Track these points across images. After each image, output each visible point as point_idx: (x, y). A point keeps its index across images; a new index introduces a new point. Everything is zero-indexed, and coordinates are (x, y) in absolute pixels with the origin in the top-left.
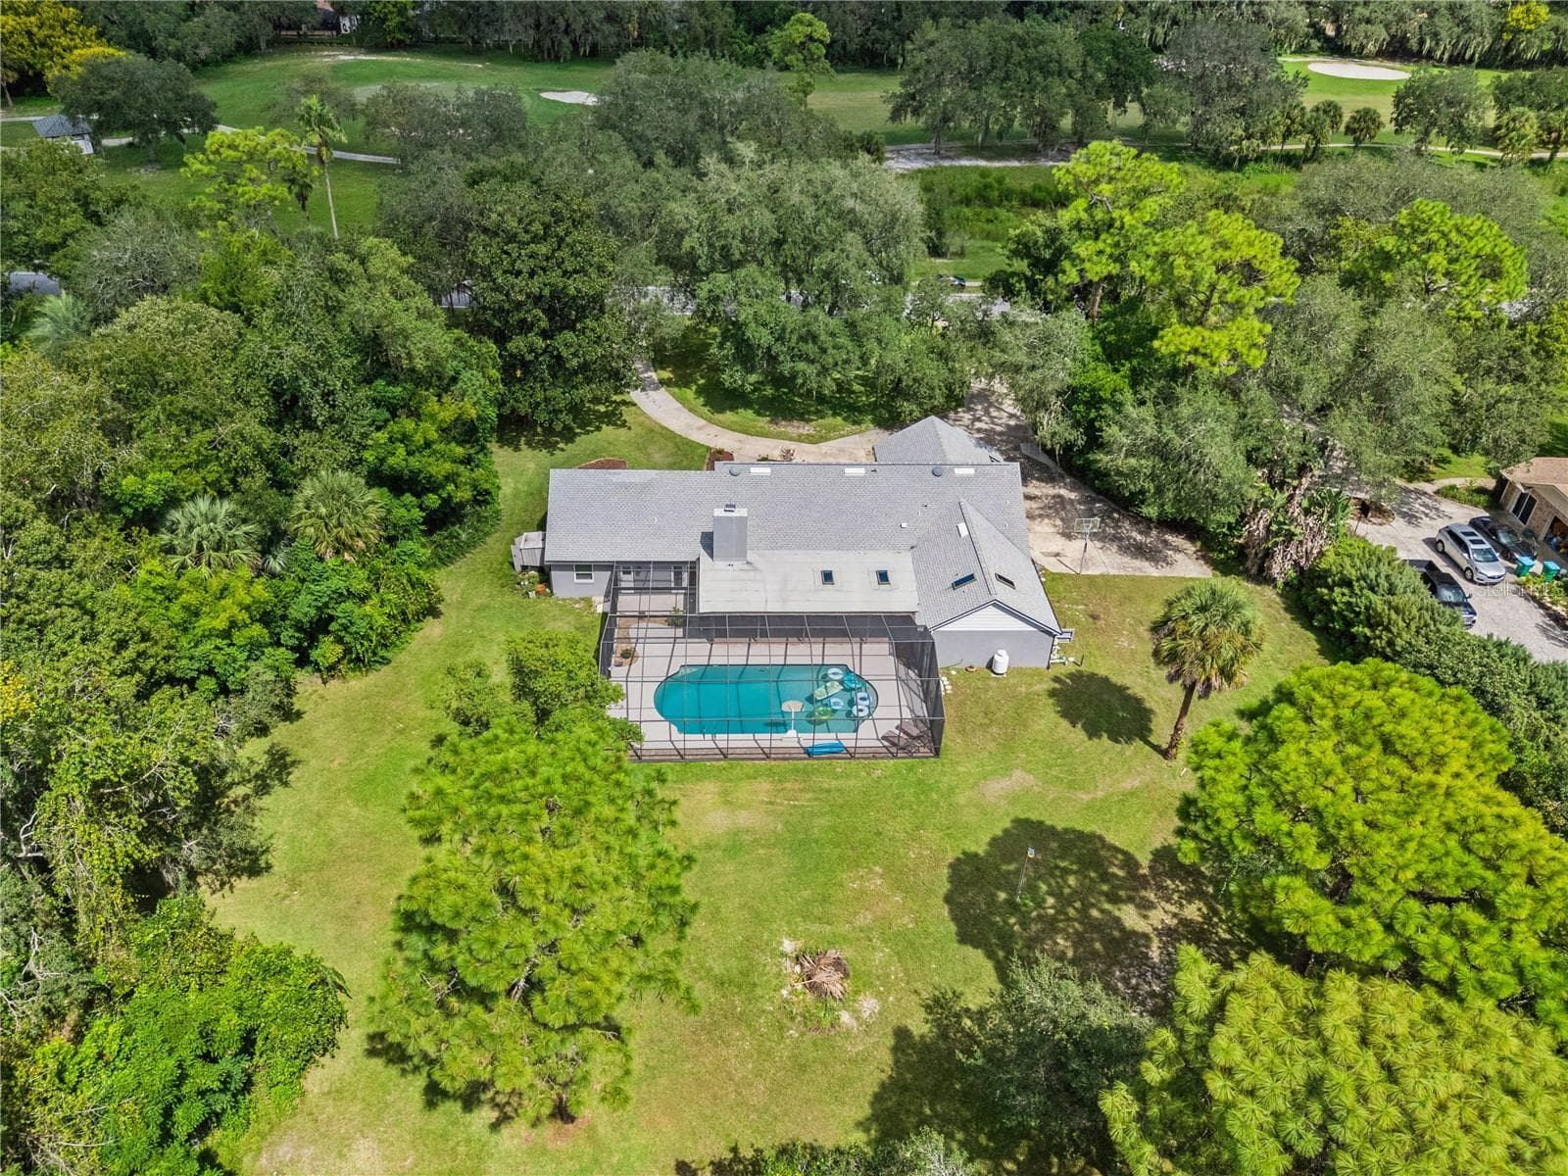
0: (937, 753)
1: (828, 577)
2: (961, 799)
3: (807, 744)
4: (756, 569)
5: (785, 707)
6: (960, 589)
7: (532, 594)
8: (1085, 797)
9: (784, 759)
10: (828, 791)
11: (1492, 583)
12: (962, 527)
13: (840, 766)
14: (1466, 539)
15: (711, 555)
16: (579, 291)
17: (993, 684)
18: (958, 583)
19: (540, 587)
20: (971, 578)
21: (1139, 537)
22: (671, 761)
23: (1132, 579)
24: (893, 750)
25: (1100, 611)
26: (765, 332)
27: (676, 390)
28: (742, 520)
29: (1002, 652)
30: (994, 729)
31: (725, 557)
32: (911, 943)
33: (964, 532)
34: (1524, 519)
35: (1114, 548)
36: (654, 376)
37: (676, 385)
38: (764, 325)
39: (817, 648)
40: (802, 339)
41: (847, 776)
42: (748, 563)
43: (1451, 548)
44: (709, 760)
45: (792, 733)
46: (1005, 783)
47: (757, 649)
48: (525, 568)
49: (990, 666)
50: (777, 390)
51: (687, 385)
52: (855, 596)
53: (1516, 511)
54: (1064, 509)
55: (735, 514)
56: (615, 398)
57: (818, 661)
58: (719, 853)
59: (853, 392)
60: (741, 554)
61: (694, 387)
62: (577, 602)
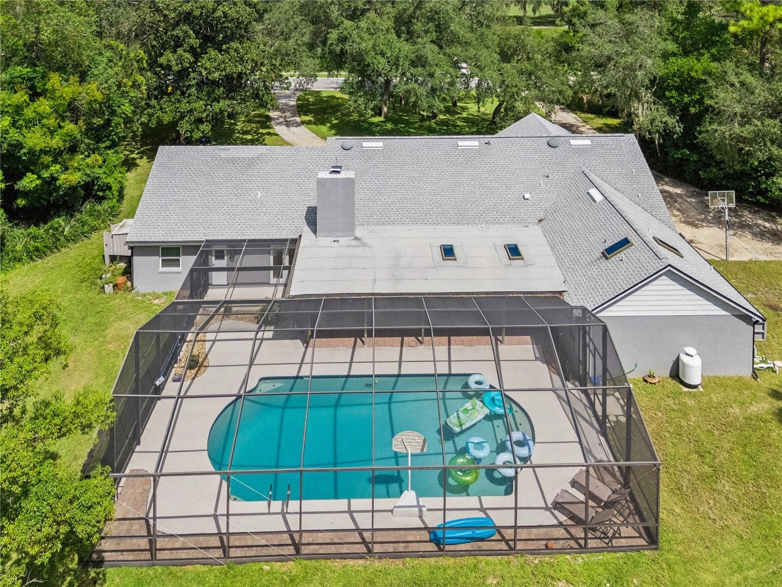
0: (653, 538)
1: (448, 252)
3: (434, 520)
4: (364, 245)
5: (397, 446)
6: (615, 258)
7: (109, 288)
9: (396, 555)
12: (594, 192)
13: (490, 569)
15: (315, 232)
16: (225, 15)
17: (691, 402)
18: (611, 251)
19: (121, 280)
20: (625, 242)
21: (767, 225)
22: (204, 561)
24: (578, 532)
26: (383, 61)
27: (314, 126)
28: (350, 182)
29: (691, 349)
30: (725, 486)
31: (329, 232)
33: (598, 197)
35: (749, 236)
36: (298, 119)
37: (315, 123)
38: (383, 54)
39: (441, 352)
40: (413, 64)
42: (356, 239)
44: (269, 559)
45: (409, 497)
47: (364, 352)
48: (113, 258)
49: (676, 373)
50: (396, 125)
51: (323, 123)
54: (676, 201)
55: (343, 175)
56: (261, 131)
57: (443, 369)
59: (458, 126)
60: (349, 228)
61: (328, 125)
62: (158, 297)
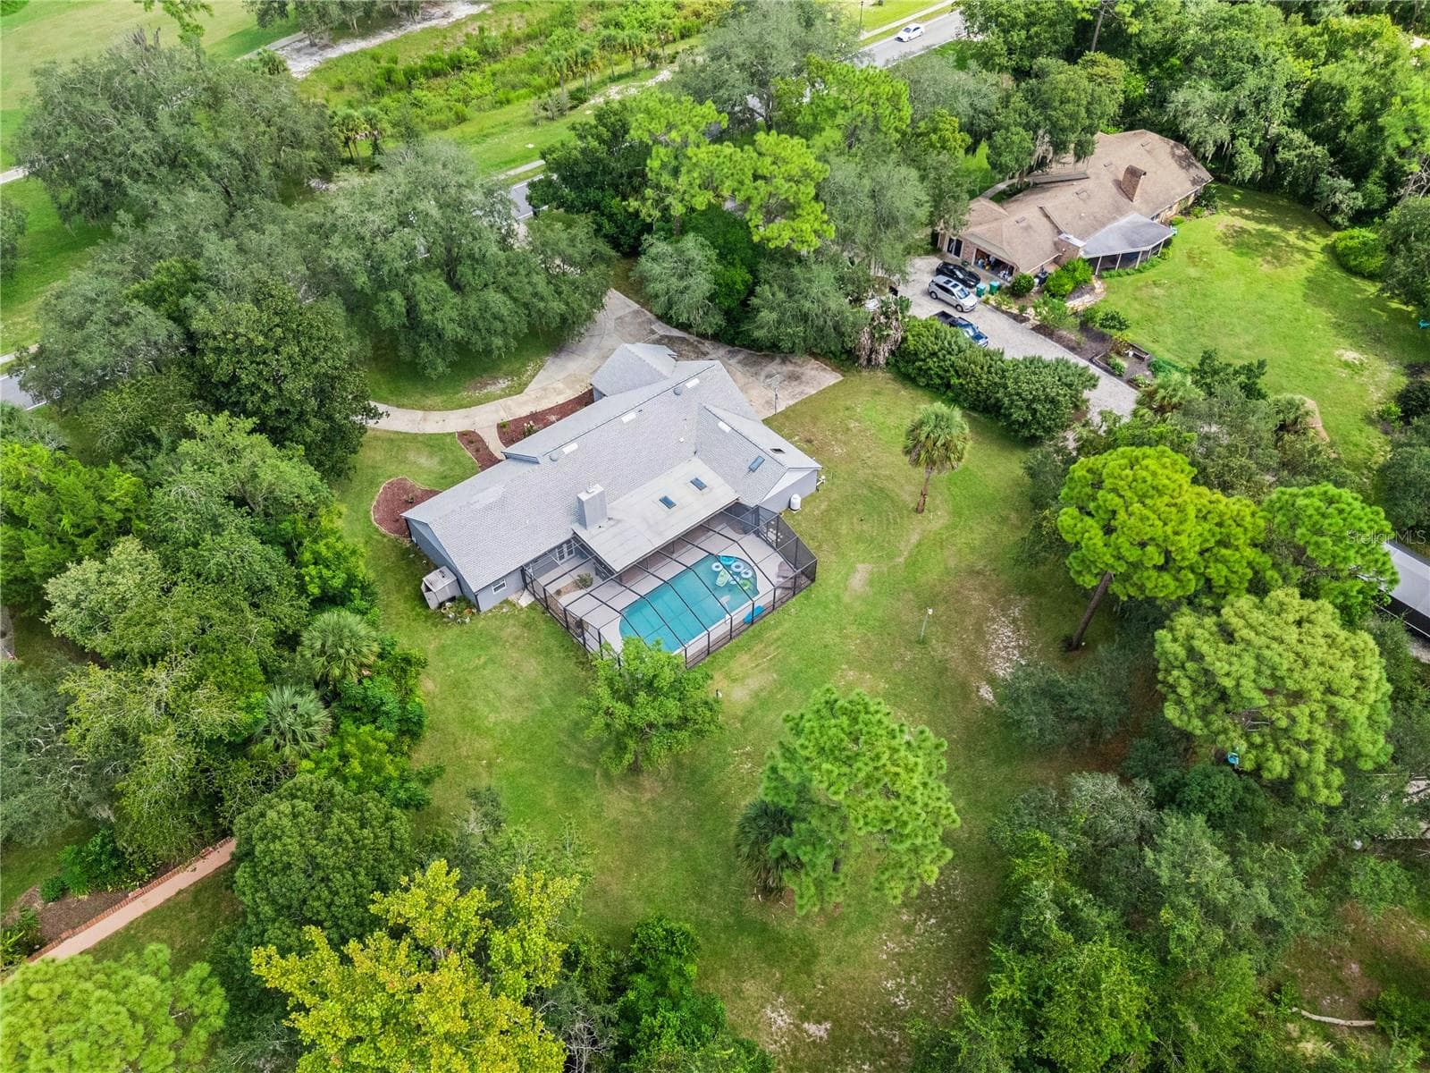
0: (813, 580)
1: (667, 502)
2: (846, 599)
4: (619, 521)
6: (758, 470)
7: (467, 620)
8: (901, 560)
9: (738, 635)
10: (779, 639)
11: (972, 309)
12: (721, 424)
13: (771, 619)
14: (949, 286)
15: (585, 527)
18: (753, 466)
19: (467, 612)
20: (760, 459)
23: (803, 402)
24: (790, 592)
25: (807, 435)
28: (602, 494)
29: (796, 496)
31: (594, 523)
32: (896, 696)
33: (727, 429)
34: (957, 253)
41: (779, 624)
42: (610, 519)
43: (941, 293)
46: (858, 576)
48: (441, 604)
49: (789, 507)
52: (697, 509)
53: (949, 251)
55: (595, 493)
58: (759, 712)
60: (604, 516)
62: (501, 608)
